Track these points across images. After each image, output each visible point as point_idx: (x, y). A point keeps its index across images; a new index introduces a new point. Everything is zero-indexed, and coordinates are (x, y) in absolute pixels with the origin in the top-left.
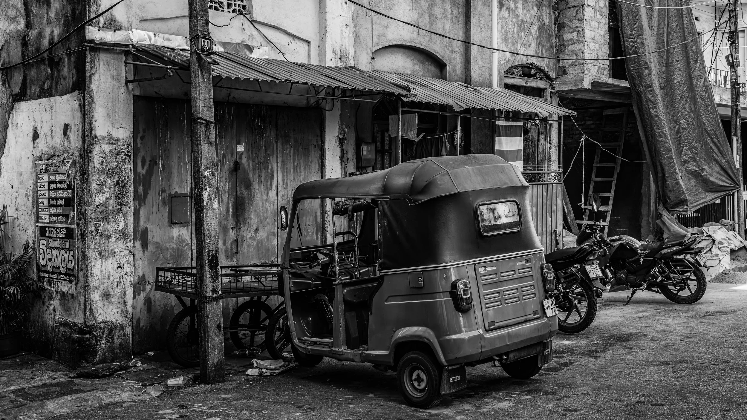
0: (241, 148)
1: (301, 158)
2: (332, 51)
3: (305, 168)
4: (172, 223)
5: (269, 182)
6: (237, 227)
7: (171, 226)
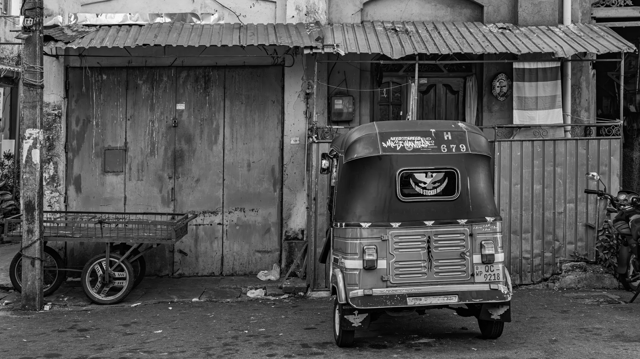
0: (181, 107)
1: (255, 114)
2: (294, 8)
3: (260, 123)
4: (105, 171)
5: (213, 137)
6: (174, 176)
7: (104, 175)
